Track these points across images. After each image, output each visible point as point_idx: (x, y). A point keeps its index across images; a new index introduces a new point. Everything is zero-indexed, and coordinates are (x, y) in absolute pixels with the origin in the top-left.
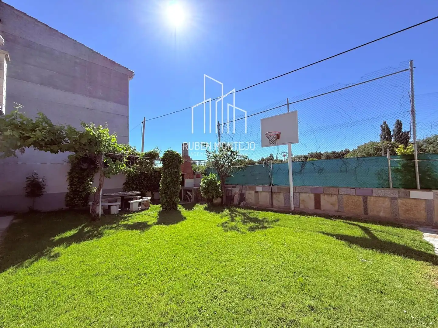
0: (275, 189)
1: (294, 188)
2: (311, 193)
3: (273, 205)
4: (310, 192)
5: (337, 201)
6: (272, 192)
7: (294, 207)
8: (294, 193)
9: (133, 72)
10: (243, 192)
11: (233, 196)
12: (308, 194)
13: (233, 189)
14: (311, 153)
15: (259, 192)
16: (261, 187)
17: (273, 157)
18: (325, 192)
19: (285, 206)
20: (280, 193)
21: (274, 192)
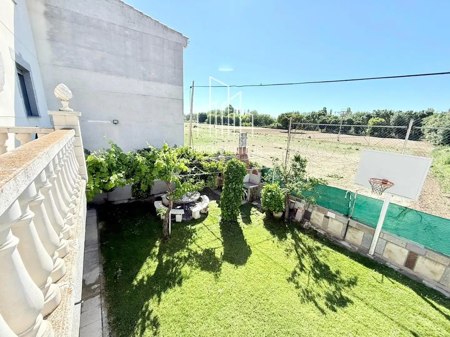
0: (353, 223)
1: (382, 233)
2: (406, 248)
3: (346, 238)
4: (404, 247)
5: (443, 272)
6: (348, 225)
7: (375, 252)
8: (380, 239)
9: (188, 39)
10: (310, 210)
11: (296, 210)
12: (400, 248)
13: (296, 202)
14: (378, 110)
15: (330, 218)
16: (335, 215)
17: (326, 111)
18: (427, 256)
19: (362, 245)
20: (359, 231)
21: (351, 227)
